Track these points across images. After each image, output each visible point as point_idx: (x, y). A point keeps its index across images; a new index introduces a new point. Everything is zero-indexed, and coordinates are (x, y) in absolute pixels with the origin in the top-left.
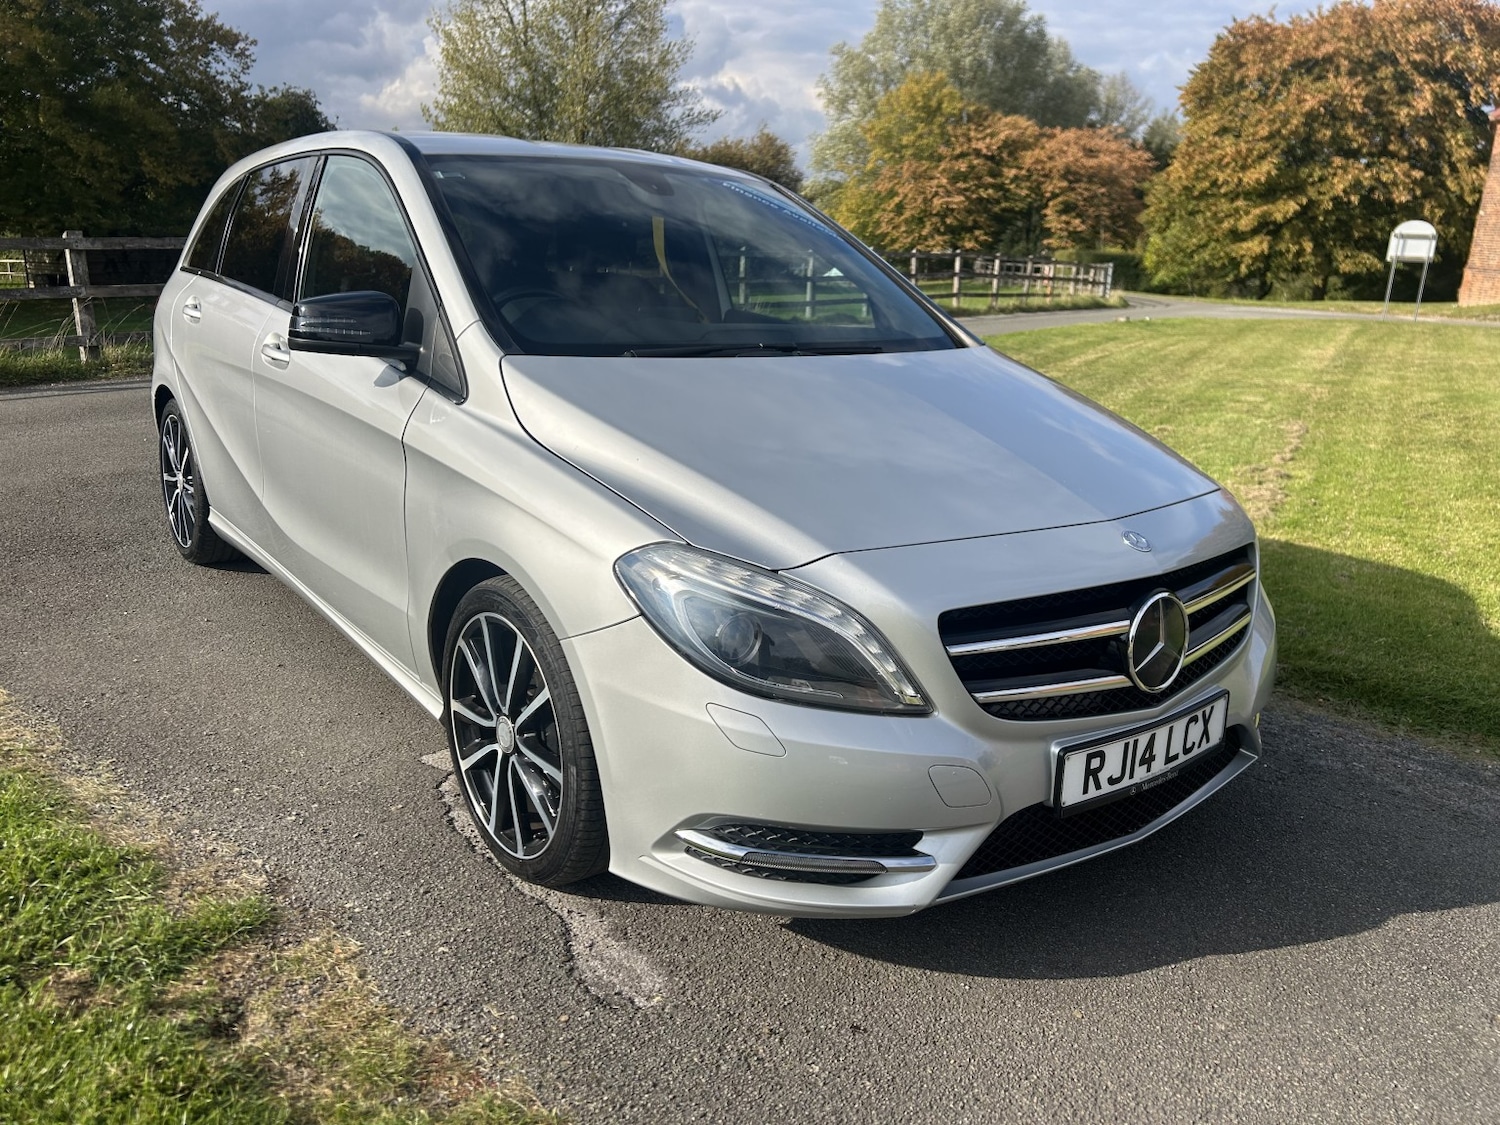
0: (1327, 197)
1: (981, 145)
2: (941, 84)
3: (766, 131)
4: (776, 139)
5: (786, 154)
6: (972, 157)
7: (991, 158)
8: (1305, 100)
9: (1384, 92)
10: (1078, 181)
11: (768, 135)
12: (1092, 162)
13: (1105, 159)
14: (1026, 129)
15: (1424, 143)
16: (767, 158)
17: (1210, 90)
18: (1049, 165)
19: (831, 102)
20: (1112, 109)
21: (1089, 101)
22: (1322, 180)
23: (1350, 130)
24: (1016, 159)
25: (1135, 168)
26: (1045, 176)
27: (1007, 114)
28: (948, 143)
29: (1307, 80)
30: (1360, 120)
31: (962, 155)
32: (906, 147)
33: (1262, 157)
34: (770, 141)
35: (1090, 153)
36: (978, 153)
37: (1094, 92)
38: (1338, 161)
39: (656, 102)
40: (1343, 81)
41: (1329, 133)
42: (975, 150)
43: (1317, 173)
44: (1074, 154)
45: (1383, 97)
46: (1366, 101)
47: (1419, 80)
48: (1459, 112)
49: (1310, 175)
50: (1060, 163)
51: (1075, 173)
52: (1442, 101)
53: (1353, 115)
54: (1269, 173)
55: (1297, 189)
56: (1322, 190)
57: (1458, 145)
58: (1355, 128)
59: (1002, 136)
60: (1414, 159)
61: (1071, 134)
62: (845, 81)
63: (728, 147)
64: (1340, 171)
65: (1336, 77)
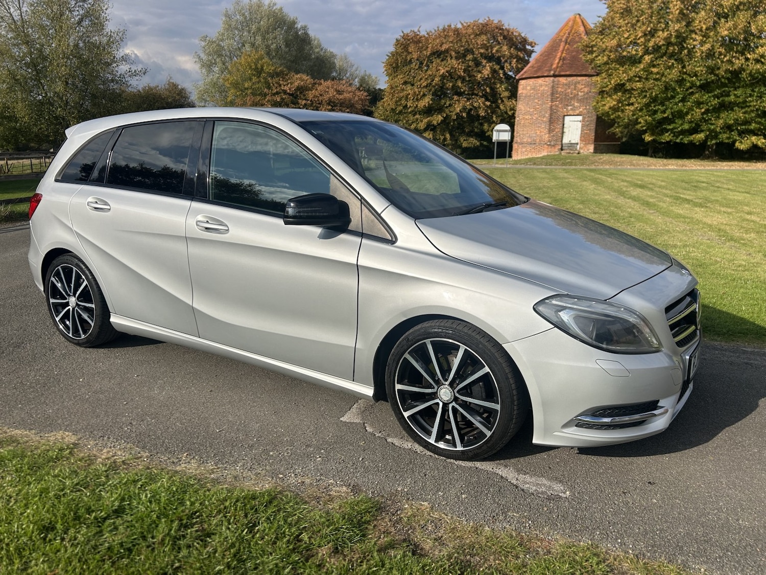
0: (454, 113)
1: (286, 88)
2: (261, 58)
3: (171, 81)
4: (178, 86)
5: (185, 93)
6: (282, 94)
7: (292, 95)
8: (439, 70)
9: (470, 67)
10: (335, 106)
11: (173, 83)
12: (341, 97)
13: (346, 95)
14: (307, 80)
15: (488, 90)
16: (174, 95)
17: (397, 64)
18: (320, 98)
19: (203, 66)
20: (342, 71)
21: (332, 66)
22: (450, 105)
23: (459, 84)
24: (304, 95)
25: (362, 100)
26: (319, 104)
27: (297, 73)
28: (269, 88)
29: (438, 61)
30: (463, 79)
31: (277, 93)
32: (247, 89)
33: (424, 95)
34: (175, 86)
35: (339, 92)
36: (285, 92)
37: (334, 63)
38: (456, 97)
39: (108, 64)
40: (454, 62)
41: (451, 84)
42: (283, 90)
43: (448, 103)
44: (332, 93)
45: (470, 69)
46: (465, 71)
47: (484, 62)
48: (501, 75)
49: (445, 104)
50: (326, 97)
51: (334, 102)
52: (494, 71)
53: (460, 77)
54: (429, 102)
55: (440, 110)
56: (451, 110)
57: (502, 90)
58: (461, 83)
59: (296, 84)
60: (485, 96)
61: (329, 83)
62: (209, 54)
63: (151, 89)
64: (457, 102)
65: (451, 59)
